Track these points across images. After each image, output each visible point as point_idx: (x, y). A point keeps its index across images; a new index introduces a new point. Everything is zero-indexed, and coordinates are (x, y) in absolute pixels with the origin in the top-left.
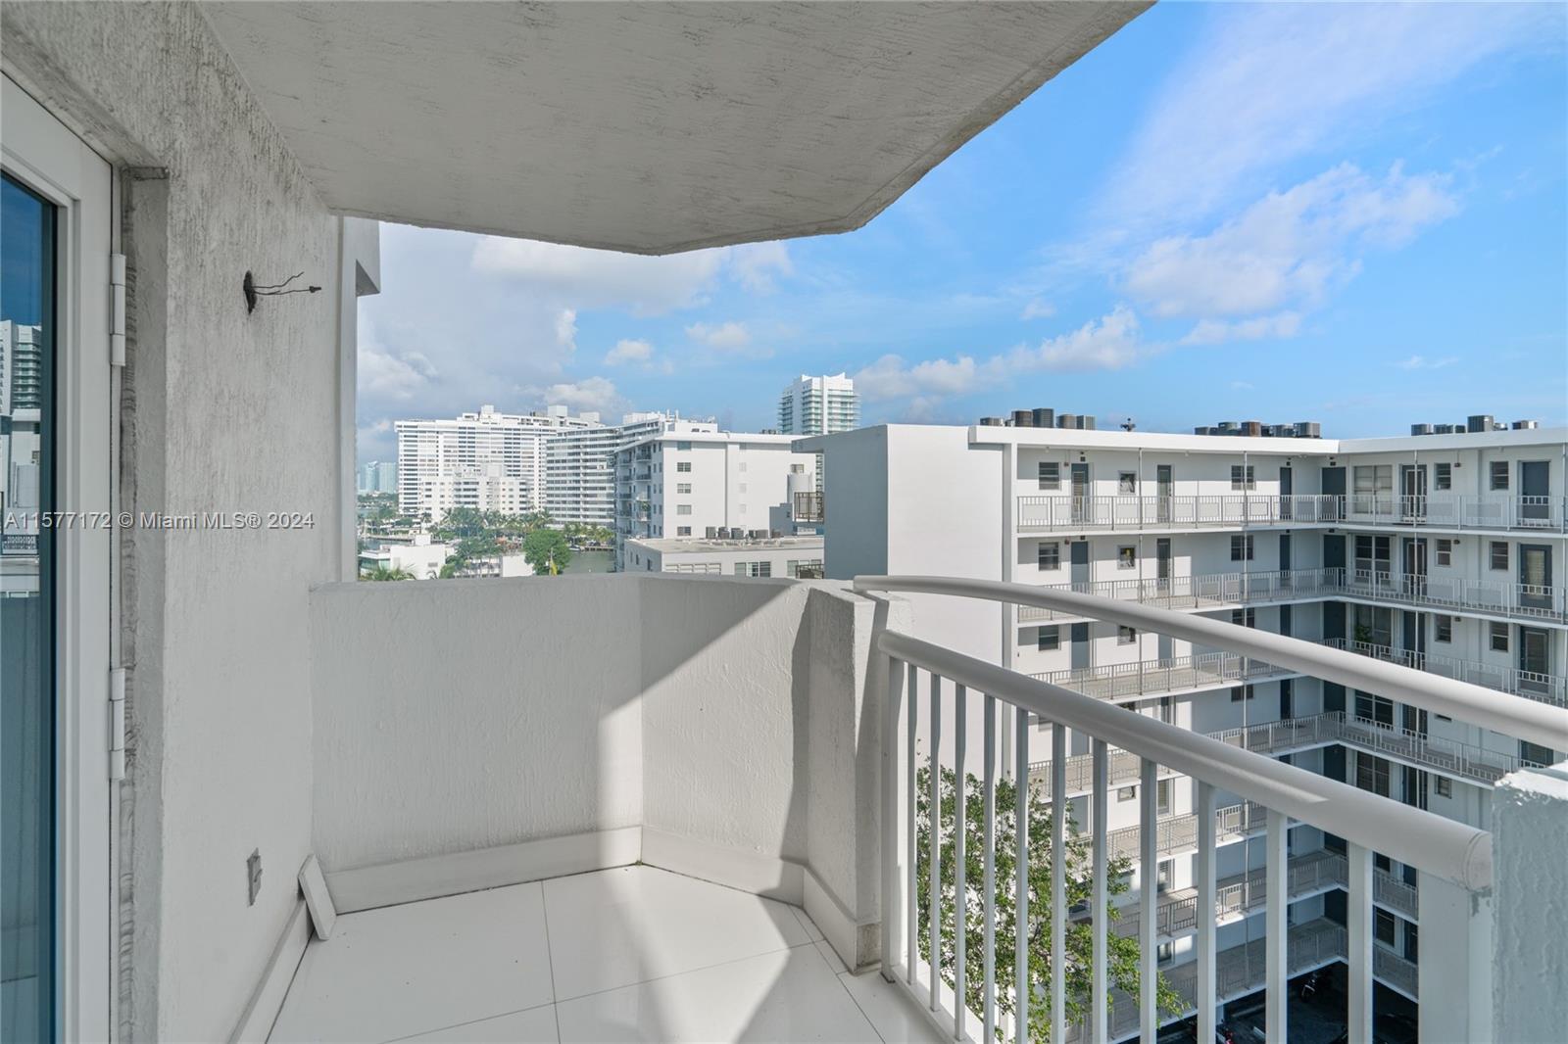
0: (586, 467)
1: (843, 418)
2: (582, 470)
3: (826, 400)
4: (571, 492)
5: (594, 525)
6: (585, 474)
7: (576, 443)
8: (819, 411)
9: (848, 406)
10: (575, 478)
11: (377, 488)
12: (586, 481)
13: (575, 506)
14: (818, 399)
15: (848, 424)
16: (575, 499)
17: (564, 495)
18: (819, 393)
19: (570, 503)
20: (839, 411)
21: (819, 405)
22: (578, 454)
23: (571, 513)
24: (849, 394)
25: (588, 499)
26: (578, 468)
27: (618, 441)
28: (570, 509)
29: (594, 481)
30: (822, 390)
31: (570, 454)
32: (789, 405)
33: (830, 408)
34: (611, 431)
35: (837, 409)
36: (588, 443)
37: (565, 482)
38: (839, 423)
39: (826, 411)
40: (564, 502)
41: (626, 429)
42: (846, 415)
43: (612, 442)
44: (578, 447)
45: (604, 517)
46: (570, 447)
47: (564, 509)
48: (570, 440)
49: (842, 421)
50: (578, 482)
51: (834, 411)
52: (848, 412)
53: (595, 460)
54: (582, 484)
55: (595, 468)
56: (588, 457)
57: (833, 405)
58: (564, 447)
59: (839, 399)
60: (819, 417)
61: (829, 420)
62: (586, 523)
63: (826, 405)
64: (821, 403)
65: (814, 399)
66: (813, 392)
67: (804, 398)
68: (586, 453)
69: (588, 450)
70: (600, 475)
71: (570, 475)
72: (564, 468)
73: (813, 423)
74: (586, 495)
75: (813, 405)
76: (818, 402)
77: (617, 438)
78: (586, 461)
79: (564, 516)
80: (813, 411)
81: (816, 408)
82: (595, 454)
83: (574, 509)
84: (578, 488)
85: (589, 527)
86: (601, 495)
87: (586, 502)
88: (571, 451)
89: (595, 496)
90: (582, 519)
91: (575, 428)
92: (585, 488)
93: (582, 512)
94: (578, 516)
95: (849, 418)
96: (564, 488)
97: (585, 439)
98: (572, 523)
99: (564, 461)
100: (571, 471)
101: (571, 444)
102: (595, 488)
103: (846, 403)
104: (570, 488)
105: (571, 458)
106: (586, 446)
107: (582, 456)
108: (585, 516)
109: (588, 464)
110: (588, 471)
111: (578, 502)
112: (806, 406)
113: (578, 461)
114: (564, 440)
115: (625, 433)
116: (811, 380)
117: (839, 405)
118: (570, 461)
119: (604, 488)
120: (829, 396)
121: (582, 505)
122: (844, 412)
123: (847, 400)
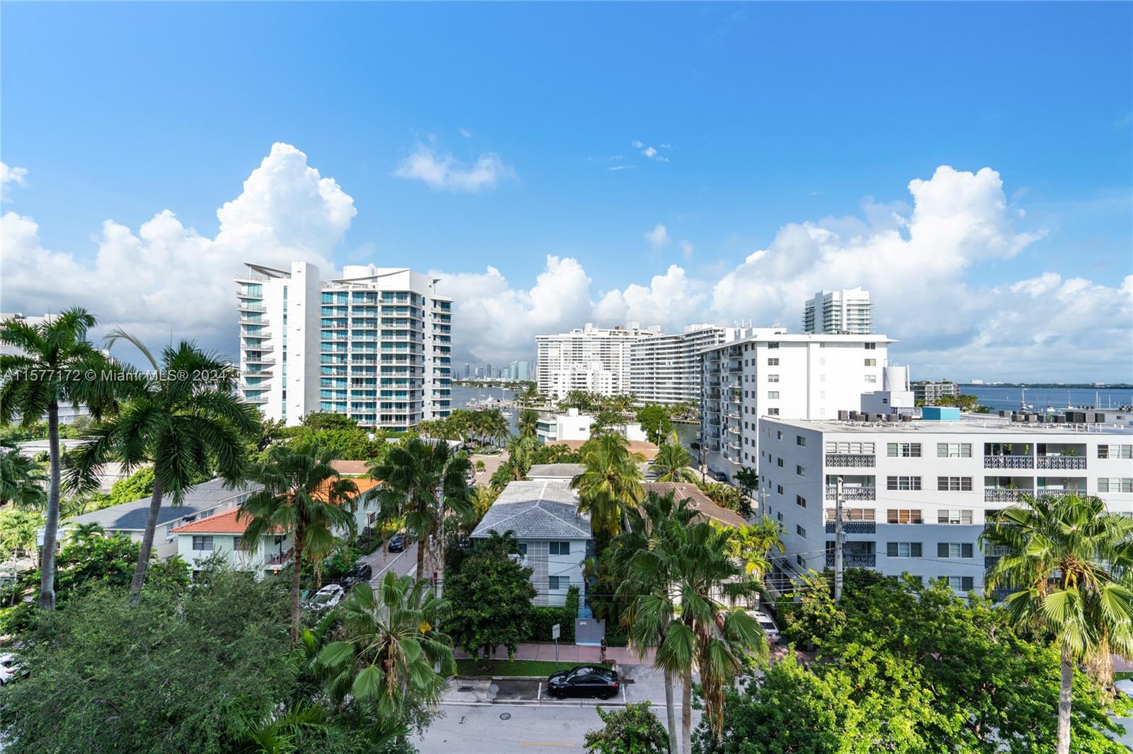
0: (658, 364)
1: (860, 322)
2: (655, 366)
3: (845, 308)
4: (648, 381)
5: (666, 404)
6: (657, 368)
7: (651, 347)
8: (839, 318)
9: (865, 312)
10: (651, 371)
11: (517, 377)
12: (658, 373)
13: (650, 390)
14: (838, 308)
15: (865, 327)
16: (650, 385)
17: (642, 383)
18: (838, 304)
19: (647, 388)
20: (858, 317)
21: (838, 313)
22: (653, 354)
23: (648, 395)
24: (866, 303)
25: (659, 386)
26: (652, 364)
27: (681, 345)
28: (646, 393)
29: (664, 373)
30: (841, 301)
31: (647, 354)
32: (812, 314)
33: (848, 315)
34: (676, 338)
35: (855, 315)
36: (660, 346)
37: (643, 374)
38: (857, 327)
39: (845, 317)
40: (643, 388)
41: (687, 336)
42: (863, 320)
43: (677, 345)
44: (653, 349)
45: (671, 398)
46: (646, 350)
47: (642, 392)
48: (647, 345)
49: (859, 325)
50: (652, 373)
51: (852, 317)
52: (865, 317)
53: (664, 358)
54: (655, 375)
55: (664, 364)
56: (660, 356)
57: (851, 312)
58: (642, 350)
59: (857, 308)
60: (839, 323)
61: (848, 324)
62: (658, 403)
63: (845, 312)
64: (841, 311)
65: (834, 308)
66: (834, 303)
67: (825, 308)
68: (658, 354)
69: (660, 351)
70: (668, 368)
71: (646, 369)
72: (643, 364)
73: (834, 327)
74: (658, 383)
75: (834, 313)
76: (837, 311)
77: (681, 342)
78: (658, 359)
79: (642, 397)
80: (834, 317)
81: (836, 316)
82: (664, 354)
83: (649, 392)
84: (653, 378)
85: (663, 406)
86: (669, 383)
87: (658, 388)
88: (648, 352)
89: (665, 383)
90: (655, 400)
91: (646, 337)
92: (657, 378)
93: (655, 395)
94: (653, 398)
95: (865, 322)
96: (642, 378)
97: (657, 344)
98: (650, 402)
99: (643, 359)
100: (648, 366)
101: (648, 347)
102: (664, 378)
103: (863, 310)
104: (647, 378)
105: (648, 357)
106: (658, 349)
107: (655, 356)
108: (657, 398)
109: (660, 361)
110: (660, 366)
111: (652, 388)
112: (826, 314)
113: (653, 359)
114: (642, 345)
115: (686, 339)
116: (832, 294)
117: (857, 312)
118: (647, 359)
119: (671, 378)
120: (848, 305)
121: (655, 390)
122: (862, 317)
123: (864, 308)
